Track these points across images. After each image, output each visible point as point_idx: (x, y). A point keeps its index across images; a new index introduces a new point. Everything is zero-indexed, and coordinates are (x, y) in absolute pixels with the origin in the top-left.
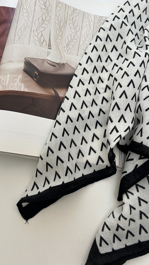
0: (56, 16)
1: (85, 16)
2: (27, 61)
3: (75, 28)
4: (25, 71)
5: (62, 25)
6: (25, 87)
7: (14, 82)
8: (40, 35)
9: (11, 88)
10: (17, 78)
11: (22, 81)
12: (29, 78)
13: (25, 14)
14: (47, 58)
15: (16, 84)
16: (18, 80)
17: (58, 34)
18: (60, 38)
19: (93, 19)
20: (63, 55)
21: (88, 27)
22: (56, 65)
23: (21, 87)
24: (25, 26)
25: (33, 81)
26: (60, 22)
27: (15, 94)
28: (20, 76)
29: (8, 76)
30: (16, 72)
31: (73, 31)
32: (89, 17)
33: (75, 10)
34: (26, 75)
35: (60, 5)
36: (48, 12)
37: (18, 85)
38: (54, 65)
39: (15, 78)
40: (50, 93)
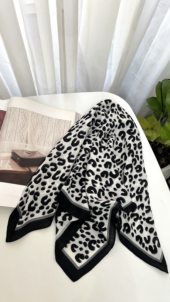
0: (31, 122)
1: (50, 120)
2: (13, 152)
3: (43, 128)
4: (12, 158)
5: (35, 128)
6: (11, 168)
7: (5, 165)
8: (21, 135)
9: (3, 168)
10: (7, 162)
11: (10, 164)
12: (14, 162)
13: (13, 122)
14: (25, 149)
15: (6, 166)
16: (8, 164)
17: (32, 133)
18: (33, 135)
19: (55, 121)
20: (35, 146)
21: (51, 127)
22: (31, 153)
23: (9, 168)
24: (12, 130)
25: (16, 164)
26: (34, 126)
27: (6, 172)
28: (9, 161)
29: (2, 161)
30: (6, 158)
31: (42, 130)
32: (52, 119)
33: (43, 116)
34: (13, 160)
35: (34, 115)
36: (26, 120)
37: (7, 167)
38: (29, 153)
39: (6, 162)
40: (26, 170)
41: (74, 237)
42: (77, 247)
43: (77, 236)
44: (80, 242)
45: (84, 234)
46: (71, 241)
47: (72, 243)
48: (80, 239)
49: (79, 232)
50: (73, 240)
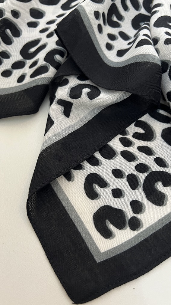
41: (98, 155)
42: (103, 184)
43: (110, 154)
44: (117, 173)
45: (133, 150)
46: (86, 164)
47: (89, 169)
48: (119, 162)
49: (116, 144)
50: (95, 162)
